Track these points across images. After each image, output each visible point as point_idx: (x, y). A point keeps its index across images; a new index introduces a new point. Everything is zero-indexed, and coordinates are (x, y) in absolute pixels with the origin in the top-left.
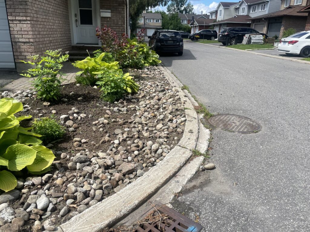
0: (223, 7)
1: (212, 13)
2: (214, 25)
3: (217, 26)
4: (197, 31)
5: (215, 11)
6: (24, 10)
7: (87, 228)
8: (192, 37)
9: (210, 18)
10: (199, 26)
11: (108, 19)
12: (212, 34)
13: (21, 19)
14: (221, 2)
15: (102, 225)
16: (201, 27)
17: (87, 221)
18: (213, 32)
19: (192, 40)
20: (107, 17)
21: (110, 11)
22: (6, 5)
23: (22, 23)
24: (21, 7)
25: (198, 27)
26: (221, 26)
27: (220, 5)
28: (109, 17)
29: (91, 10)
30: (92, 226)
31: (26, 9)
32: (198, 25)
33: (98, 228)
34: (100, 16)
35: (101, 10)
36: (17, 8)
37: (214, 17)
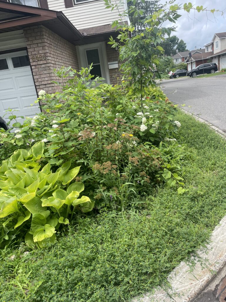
0: (219, 38)
1: (207, 47)
2: (212, 58)
3: (215, 58)
4: (195, 67)
5: (210, 43)
6: (48, 74)
7: (187, 286)
8: (190, 74)
9: (206, 52)
10: (196, 61)
11: (116, 70)
12: (211, 67)
13: (46, 83)
14: (216, 34)
15: (202, 282)
16: (198, 62)
17: (184, 278)
18: (212, 65)
19: (190, 76)
20: (115, 69)
21: (117, 62)
22: (32, 72)
23: (48, 87)
24: (45, 72)
25: (195, 63)
26: (220, 57)
27: (216, 36)
28: (117, 68)
29: (99, 65)
30: (192, 284)
31: (50, 73)
32: (194, 60)
33: (199, 286)
34: (108, 69)
35: (108, 63)
36: (42, 74)
37: (210, 50)
